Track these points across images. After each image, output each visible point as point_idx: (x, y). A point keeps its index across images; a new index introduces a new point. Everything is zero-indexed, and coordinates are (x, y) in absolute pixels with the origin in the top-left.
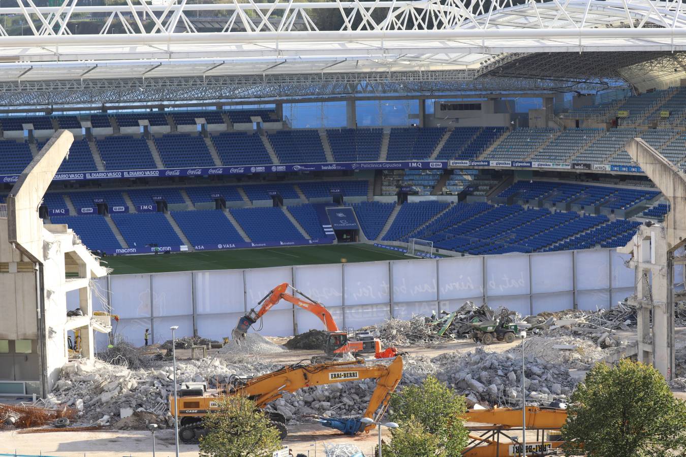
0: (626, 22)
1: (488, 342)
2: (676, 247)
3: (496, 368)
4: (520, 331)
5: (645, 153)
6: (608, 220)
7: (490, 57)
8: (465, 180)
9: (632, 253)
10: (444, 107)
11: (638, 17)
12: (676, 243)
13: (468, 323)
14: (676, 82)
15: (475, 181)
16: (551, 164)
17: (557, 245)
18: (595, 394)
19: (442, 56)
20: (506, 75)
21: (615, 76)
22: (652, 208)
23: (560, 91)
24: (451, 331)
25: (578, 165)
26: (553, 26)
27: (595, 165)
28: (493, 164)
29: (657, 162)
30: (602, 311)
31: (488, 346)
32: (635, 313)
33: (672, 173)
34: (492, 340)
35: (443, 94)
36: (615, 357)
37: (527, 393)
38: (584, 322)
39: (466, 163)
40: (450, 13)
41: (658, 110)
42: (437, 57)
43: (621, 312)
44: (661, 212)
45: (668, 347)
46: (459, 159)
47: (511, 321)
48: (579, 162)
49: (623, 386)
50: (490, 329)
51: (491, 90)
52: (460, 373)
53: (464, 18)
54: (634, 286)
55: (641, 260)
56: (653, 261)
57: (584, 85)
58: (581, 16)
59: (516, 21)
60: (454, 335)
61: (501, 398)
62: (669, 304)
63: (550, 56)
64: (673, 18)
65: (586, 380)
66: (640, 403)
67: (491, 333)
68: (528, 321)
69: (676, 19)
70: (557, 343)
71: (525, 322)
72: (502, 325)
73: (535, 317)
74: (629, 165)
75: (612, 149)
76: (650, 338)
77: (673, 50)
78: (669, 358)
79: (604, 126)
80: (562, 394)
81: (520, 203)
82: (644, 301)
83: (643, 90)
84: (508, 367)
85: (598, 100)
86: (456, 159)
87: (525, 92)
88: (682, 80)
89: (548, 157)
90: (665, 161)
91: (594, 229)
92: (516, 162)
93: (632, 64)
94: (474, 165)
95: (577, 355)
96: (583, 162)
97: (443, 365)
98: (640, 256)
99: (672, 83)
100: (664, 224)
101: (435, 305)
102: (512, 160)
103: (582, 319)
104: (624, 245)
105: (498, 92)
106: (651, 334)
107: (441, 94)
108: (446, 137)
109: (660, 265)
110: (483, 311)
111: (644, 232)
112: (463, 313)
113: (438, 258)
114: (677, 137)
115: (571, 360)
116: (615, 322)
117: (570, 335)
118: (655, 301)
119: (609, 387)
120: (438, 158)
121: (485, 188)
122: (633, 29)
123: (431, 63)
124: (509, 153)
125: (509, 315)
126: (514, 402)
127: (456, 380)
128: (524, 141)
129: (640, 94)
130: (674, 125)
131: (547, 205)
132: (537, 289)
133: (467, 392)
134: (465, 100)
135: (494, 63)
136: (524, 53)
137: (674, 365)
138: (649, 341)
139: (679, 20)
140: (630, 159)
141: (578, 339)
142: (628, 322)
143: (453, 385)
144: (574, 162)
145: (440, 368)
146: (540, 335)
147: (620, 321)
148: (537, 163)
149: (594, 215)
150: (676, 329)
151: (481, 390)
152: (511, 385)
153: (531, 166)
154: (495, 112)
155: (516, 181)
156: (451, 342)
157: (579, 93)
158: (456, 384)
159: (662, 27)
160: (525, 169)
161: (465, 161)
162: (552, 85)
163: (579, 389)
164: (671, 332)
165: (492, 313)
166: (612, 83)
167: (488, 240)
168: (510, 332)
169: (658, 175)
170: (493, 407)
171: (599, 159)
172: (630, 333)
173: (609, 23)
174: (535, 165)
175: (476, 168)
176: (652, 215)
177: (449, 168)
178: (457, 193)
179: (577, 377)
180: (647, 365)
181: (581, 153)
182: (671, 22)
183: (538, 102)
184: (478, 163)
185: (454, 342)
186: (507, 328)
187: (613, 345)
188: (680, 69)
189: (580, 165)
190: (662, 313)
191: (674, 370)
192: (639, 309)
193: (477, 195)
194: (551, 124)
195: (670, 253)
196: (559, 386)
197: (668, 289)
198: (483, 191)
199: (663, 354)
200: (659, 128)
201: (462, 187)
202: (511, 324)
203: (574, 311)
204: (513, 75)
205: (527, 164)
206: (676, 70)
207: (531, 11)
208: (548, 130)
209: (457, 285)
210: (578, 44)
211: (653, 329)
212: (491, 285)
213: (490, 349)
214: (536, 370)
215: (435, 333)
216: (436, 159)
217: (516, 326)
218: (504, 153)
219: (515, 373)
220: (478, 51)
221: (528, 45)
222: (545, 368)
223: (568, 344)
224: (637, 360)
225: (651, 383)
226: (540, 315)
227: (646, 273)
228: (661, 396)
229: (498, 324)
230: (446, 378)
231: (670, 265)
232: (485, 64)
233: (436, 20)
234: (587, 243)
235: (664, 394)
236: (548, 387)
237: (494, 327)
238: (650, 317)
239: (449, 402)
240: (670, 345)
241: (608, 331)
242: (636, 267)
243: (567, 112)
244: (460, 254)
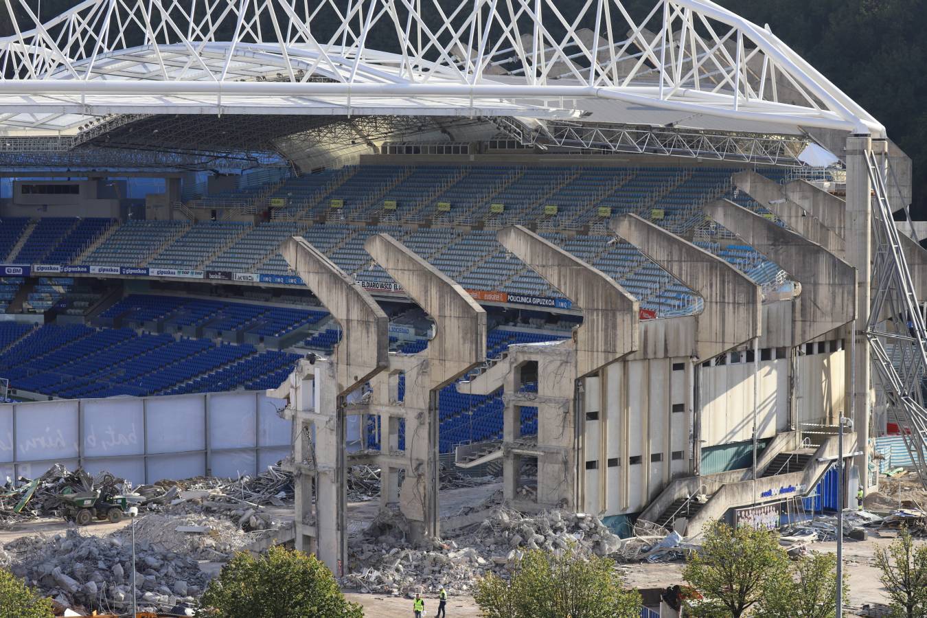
0: (285, 73)
1: (85, 522)
2: (350, 390)
3: (95, 559)
4: (130, 506)
5: (308, 258)
6: (256, 352)
7: (93, 119)
8: (55, 292)
9: (288, 398)
10: (26, 189)
11: (302, 67)
12: (350, 385)
13: (57, 495)
14: (353, 158)
15: (68, 295)
16: (176, 271)
17: (184, 385)
18: (234, 595)
19: (25, 117)
20: (114, 145)
21: (268, 149)
22: (316, 335)
23: (189, 169)
24: (33, 505)
25: (213, 273)
26: (182, 78)
27: (238, 274)
28: (95, 270)
29: (324, 271)
30: (246, 479)
31: (84, 528)
32: (291, 481)
33: (345, 287)
34: (91, 519)
35: (26, 170)
36: (264, 544)
37: (140, 593)
38: (221, 494)
39: (57, 269)
40: (38, 56)
41: (327, 198)
42: (18, 118)
43: (272, 480)
44: (329, 342)
45: (338, 530)
46: (47, 263)
47: (118, 492)
48: (216, 270)
49: (274, 584)
50: (88, 503)
51: (93, 166)
52: (45, 566)
53: (56, 64)
54: (290, 444)
55: (300, 408)
56: (317, 410)
57: (224, 162)
58: (222, 64)
59: (130, 69)
60: (37, 511)
61: (102, 601)
62: (339, 470)
63: (178, 119)
64: (350, 69)
65: (222, 576)
66: (297, 609)
67: (89, 508)
68: (141, 491)
69: (356, 71)
70: (182, 524)
71: (137, 494)
72: (103, 497)
73: (151, 487)
74: (284, 274)
75: (262, 252)
76: (313, 517)
77: (349, 113)
78: (339, 546)
79: (251, 219)
80: (188, 595)
81: (132, 325)
82: (305, 465)
83: (306, 170)
84: (113, 557)
85: (243, 183)
86: (43, 263)
87: (141, 169)
88: (362, 156)
89: (172, 262)
90: (336, 269)
91: (236, 364)
92: (127, 268)
93: (292, 133)
94: (68, 272)
95: (209, 541)
96: (221, 270)
97: (20, 553)
98: (298, 402)
99: (348, 160)
100: (334, 358)
101: (11, 469)
102: (122, 265)
103: (218, 489)
104: (276, 386)
105: (103, 169)
106: (314, 512)
107: (22, 170)
108: (29, 231)
109: (327, 415)
110: (79, 479)
111: (305, 368)
112: (49, 480)
113: (15, 403)
114: (354, 236)
115: (201, 547)
116: (263, 494)
117: (199, 513)
118: (319, 465)
119: (255, 586)
120: (18, 260)
121: (83, 303)
122: (294, 83)
123: (10, 127)
124: (118, 255)
125: (115, 483)
126: (121, 607)
127: (39, 576)
128: (138, 238)
129: (302, 176)
130: (350, 219)
131: (169, 330)
132: (153, 448)
133: (55, 592)
134: (57, 179)
135: (98, 127)
136: (140, 115)
137: (346, 556)
138: (311, 522)
139: (360, 72)
140: (287, 265)
141: (211, 518)
142: (282, 494)
143: (35, 582)
144: (208, 269)
145: (17, 557)
146: (158, 512)
147: (270, 493)
148: (156, 270)
149: (235, 344)
150: (349, 504)
151: (74, 589)
152: (117, 582)
153: (147, 274)
154: (99, 197)
155: (126, 294)
156: (33, 521)
157: (217, 172)
158: (40, 581)
159: (335, 81)
160: (138, 278)
161: (56, 266)
162: (179, 160)
163: (212, 588)
164: (342, 510)
165: (90, 480)
166: (263, 158)
167: (86, 378)
168: (116, 507)
169: (325, 290)
170: (91, 613)
171: (243, 266)
172: (285, 511)
173: (260, 75)
174: (154, 272)
175: (70, 275)
176: (317, 346)
177: (32, 275)
178: (43, 311)
179: (209, 572)
180: (308, 555)
181: (219, 257)
182: (348, 75)
183: (160, 184)
184: (74, 269)
185: (37, 521)
186: (111, 501)
187: (261, 527)
188: (359, 141)
189: (217, 273)
190: (329, 482)
191: (346, 562)
192: (296, 476)
193: (71, 314)
194: (177, 216)
195: (341, 398)
196: (185, 583)
197: (338, 449)
198: (81, 308)
199: (330, 538)
200: (328, 223)
201: (50, 303)
202: (117, 497)
203: (206, 479)
204: (124, 146)
205: (143, 272)
206: (353, 143)
207: (152, 56)
208: (172, 223)
209: (42, 441)
210: (216, 103)
211: (316, 507)
212: (89, 441)
213: (87, 531)
214: (151, 561)
215: (10, 508)
216: (14, 262)
217: (124, 500)
218: (111, 255)
219: (123, 566)
220: (76, 110)
221: (146, 103)
222: (165, 558)
223: (196, 525)
224: (294, 548)
225: (313, 580)
226: (158, 484)
227: (307, 426)
228: (328, 600)
229: (98, 496)
230: (26, 572)
231: (341, 415)
232: (85, 129)
233: (18, 66)
234: (226, 384)
235: (331, 597)
236: (168, 586)
237: (93, 500)
238: (313, 488)
239: (29, 606)
240: (341, 527)
241: (253, 507)
242: (294, 418)
243: (200, 199)
244: (46, 397)
